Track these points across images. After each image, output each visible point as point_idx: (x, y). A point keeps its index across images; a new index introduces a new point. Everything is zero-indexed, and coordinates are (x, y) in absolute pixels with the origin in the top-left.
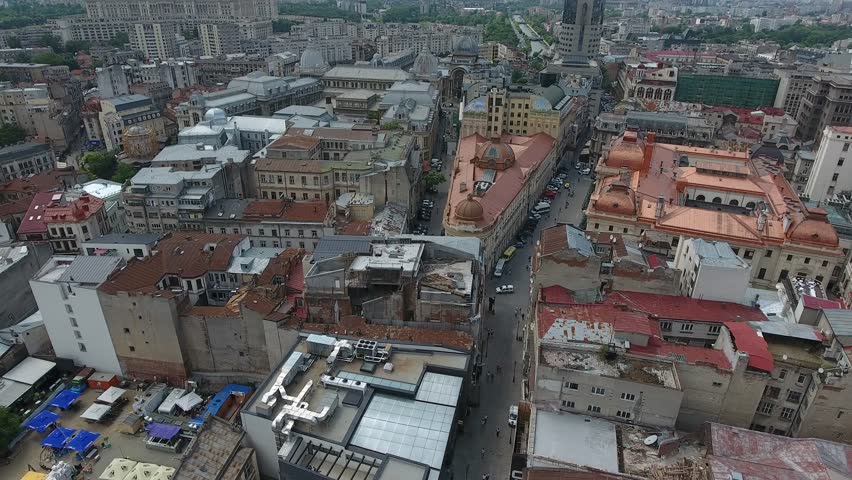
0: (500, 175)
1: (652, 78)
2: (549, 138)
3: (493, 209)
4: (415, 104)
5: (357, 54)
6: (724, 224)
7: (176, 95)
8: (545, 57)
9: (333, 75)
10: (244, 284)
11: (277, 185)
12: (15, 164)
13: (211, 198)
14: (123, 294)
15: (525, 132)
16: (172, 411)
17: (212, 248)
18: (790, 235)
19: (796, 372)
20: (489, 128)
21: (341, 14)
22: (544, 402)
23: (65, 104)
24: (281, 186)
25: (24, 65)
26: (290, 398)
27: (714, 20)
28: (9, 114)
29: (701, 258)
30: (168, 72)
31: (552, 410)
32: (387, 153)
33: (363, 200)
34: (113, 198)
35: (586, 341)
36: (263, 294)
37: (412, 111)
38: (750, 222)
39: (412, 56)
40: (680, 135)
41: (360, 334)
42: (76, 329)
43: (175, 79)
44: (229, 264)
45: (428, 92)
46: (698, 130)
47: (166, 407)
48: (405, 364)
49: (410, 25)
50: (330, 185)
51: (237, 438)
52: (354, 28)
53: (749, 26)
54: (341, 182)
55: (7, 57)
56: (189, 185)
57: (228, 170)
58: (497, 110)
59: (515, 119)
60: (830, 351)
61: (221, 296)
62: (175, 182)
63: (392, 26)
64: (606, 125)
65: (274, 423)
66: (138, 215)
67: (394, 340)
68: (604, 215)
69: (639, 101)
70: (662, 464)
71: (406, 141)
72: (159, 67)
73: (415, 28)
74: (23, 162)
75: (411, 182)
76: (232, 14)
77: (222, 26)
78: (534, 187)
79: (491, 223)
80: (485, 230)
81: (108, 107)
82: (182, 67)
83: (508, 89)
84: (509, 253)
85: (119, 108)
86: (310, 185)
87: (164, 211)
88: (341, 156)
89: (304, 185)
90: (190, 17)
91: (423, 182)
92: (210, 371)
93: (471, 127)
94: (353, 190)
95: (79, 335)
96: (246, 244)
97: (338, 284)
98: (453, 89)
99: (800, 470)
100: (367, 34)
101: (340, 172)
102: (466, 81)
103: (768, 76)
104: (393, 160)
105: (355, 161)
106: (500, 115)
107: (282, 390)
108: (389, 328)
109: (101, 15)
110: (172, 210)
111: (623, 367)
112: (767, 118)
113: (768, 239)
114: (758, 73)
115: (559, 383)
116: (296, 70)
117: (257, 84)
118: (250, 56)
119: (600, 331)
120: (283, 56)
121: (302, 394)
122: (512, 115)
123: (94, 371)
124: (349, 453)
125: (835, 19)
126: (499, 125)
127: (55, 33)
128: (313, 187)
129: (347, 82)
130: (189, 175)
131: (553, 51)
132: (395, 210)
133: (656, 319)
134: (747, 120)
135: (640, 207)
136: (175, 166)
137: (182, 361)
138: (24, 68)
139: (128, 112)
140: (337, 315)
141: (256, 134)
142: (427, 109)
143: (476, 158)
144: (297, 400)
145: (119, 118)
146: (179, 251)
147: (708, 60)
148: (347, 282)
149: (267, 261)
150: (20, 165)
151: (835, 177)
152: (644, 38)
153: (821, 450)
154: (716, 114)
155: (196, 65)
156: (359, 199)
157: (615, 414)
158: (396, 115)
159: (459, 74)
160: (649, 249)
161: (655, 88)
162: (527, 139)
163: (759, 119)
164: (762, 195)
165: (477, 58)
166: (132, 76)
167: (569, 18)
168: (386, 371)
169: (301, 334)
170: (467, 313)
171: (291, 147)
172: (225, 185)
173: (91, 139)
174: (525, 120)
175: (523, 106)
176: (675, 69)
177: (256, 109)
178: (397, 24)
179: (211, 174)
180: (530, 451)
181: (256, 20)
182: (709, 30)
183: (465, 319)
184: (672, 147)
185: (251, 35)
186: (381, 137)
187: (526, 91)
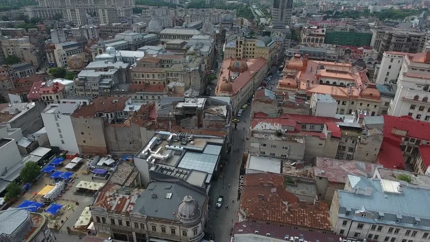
0: (241, 74)
1: (314, 33)
2: (264, 59)
3: (236, 87)
4: (203, 45)
5: (175, 23)
6: (334, 90)
7: (89, 42)
8: (266, 24)
9: (164, 32)
10: (130, 116)
11: (141, 78)
12: (18, 72)
13: (113, 83)
14: (82, 117)
15: (253, 57)
16: (103, 165)
17: (116, 102)
18: (361, 95)
19: (351, 139)
20: (237, 55)
21: (166, 4)
22: (253, 153)
23: (36, 46)
24: (143, 78)
25: (13, 29)
26: (153, 152)
27: (350, 7)
28: (11, 51)
29: (318, 100)
30: (85, 32)
31: (256, 156)
32: (190, 65)
33: (180, 84)
34: (68, 85)
35: (270, 129)
36: (140, 118)
37: (202, 48)
38: (346, 90)
39: (202, 24)
40: (323, 58)
41: (180, 132)
42: (60, 134)
43: (88, 35)
44: (124, 108)
45: (209, 39)
46: (331, 55)
47: (100, 163)
48: (198, 142)
49: (201, 9)
50: (165, 78)
51: (132, 168)
52: (173, 11)
53: (367, 10)
54: (170, 77)
55: (3, 25)
56: (103, 77)
57: (120, 71)
58: (240, 47)
59: (249, 51)
60: (364, 132)
61: (120, 121)
62: (98, 76)
63: (192, 10)
64: (290, 53)
65: (147, 160)
66: (81, 90)
67: (194, 134)
68: (284, 88)
69: (307, 43)
70: (297, 171)
71: (199, 59)
72: (81, 29)
73: (203, 11)
74: (21, 71)
75: (201, 77)
76: (112, 4)
77: (109, 10)
78: (257, 81)
79: (236, 92)
80: (233, 95)
81: (59, 47)
82: (92, 29)
83: (245, 37)
84: (244, 107)
85: (64, 47)
86: (156, 78)
87: (93, 89)
88: (170, 66)
89: (154, 78)
90: (92, 6)
91: (207, 79)
92: (117, 151)
93: (229, 54)
94: (176, 80)
95: (61, 136)
96: (130, 101)
97: (171, 113)
98: (221, 38)
99: (347, 170)
100: (179, 14)
101: (170, 73)
102: (227, 35)
103: (367, 32)
104: (193, 67)
105: (176, 68)
106: (242, 49)
107: (150, 149)
108: (192, 130)
109: (46, 5)
110: (96, 88)
111: (284, 138)
112: (365, 51)
113: (352, 96)
114: (363, 31)
115: (259, 144)
116: (146, 30)
117: (129, 36)
118: (124, 24)
119: (276, 126)
120: (139, 24)
121: (158, 151)
122: (247, 49)
123: (67, 152)
124: (177, 170)
125: (410, 7)
126: (241, 53)
127: (25, 14)
128: (158, 79)
129: (171, 36)
130: (103, 73)
131: (270, 21)
132: (194, 89)
133: (300, 123)
134: (356, 52)
135: (300, 84)
136: (96, 70)
137: (105, 146)
138: (13, 30)
139: (68, 49)
140: (170, 126)
141: (130, 58)
142: (209, 47)
143: (230, 67)
144: (156, 152)
145: (64, 52)
146: (102, 102)
147: (342, 25)
148: (174, 113)
149: (140, 106)
150: (20, 73)
151: (388, 74)
152: (314, 16)
153: (356, 164)
154: (341, 49)
155: (99, 28)
156: (178, 84)
157: (281, 156)
158: (194, 49)
159: (224, 32)
160: (299, 97)
161: (315, 38)
162: (254, 60)
163: (361, 51)
164: (354, 80)
165: (233, 24)
166: (68, 34)
167: (276, 5)
168: (191, 144)
169: (156, 132)
170: (224, 123)
171: (147, 62)
172: (119, 78)
173: (50, 63)
174: (253, 51)
175: (252, 45)
176: (325, 29)
177: (128, 47)
178: (194, 9)
179: (113, 73)
180: (247, 167)
181: (125, 7)
182: (347, 12)
183: (223, 126)
184: (318, 62)
185: (122, 14)
186: (187, 58)
187: (254, 38)
